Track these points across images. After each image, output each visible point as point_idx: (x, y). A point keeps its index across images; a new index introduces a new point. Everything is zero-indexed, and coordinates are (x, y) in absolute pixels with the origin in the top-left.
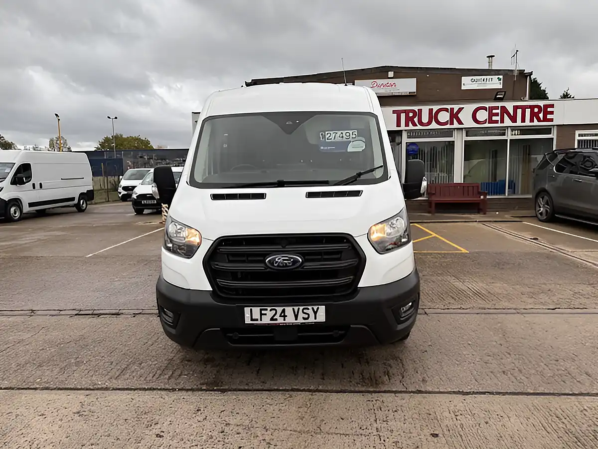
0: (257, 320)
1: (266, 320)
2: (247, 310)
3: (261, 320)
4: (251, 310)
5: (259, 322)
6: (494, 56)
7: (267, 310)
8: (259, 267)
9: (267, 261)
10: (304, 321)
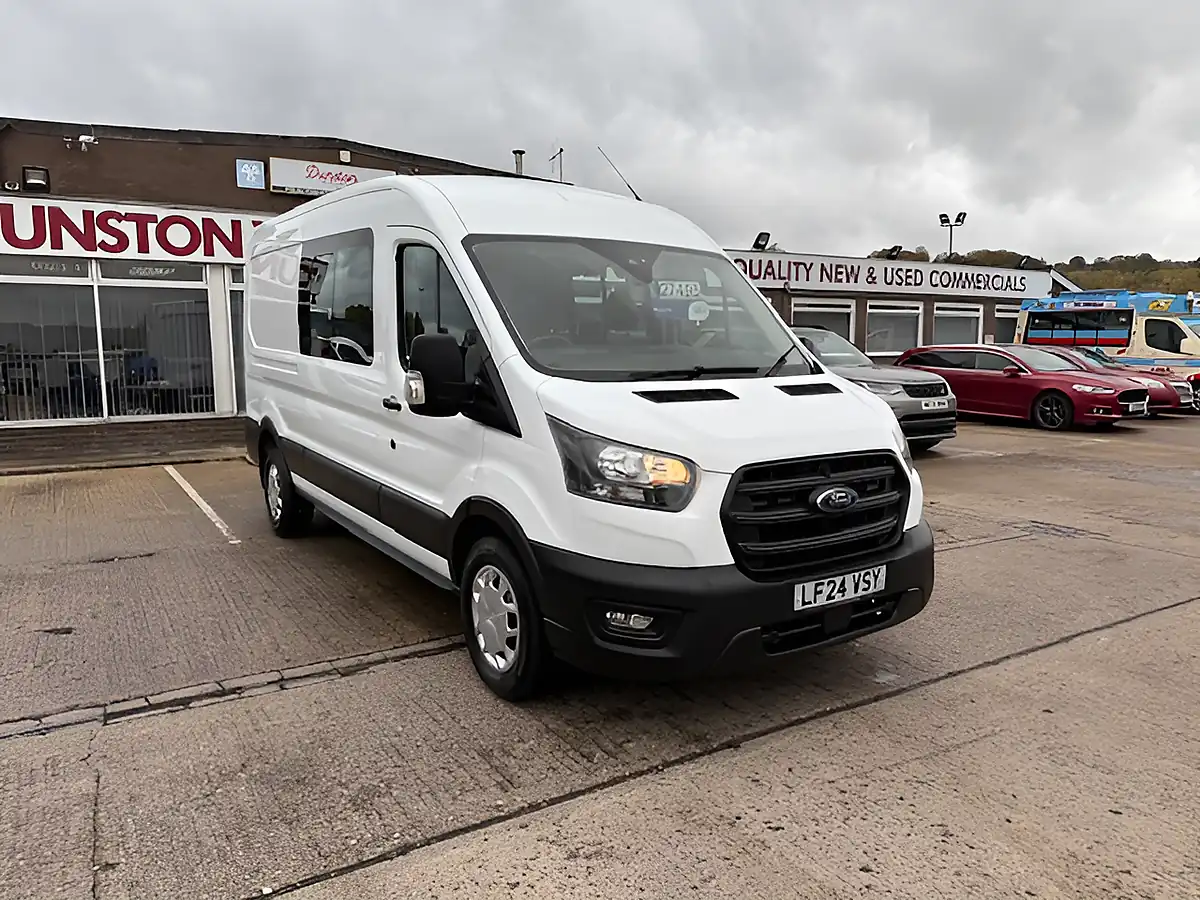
0: (810, 603)
1: (822, 601)
2: (798, 588)
3: (815, 602)
4: (804, 587)
5: (814, 605)
6: (524, 152)
7: (823, 584)
8: (798, 513)
9: (819, 501)
10: (864, 593)
